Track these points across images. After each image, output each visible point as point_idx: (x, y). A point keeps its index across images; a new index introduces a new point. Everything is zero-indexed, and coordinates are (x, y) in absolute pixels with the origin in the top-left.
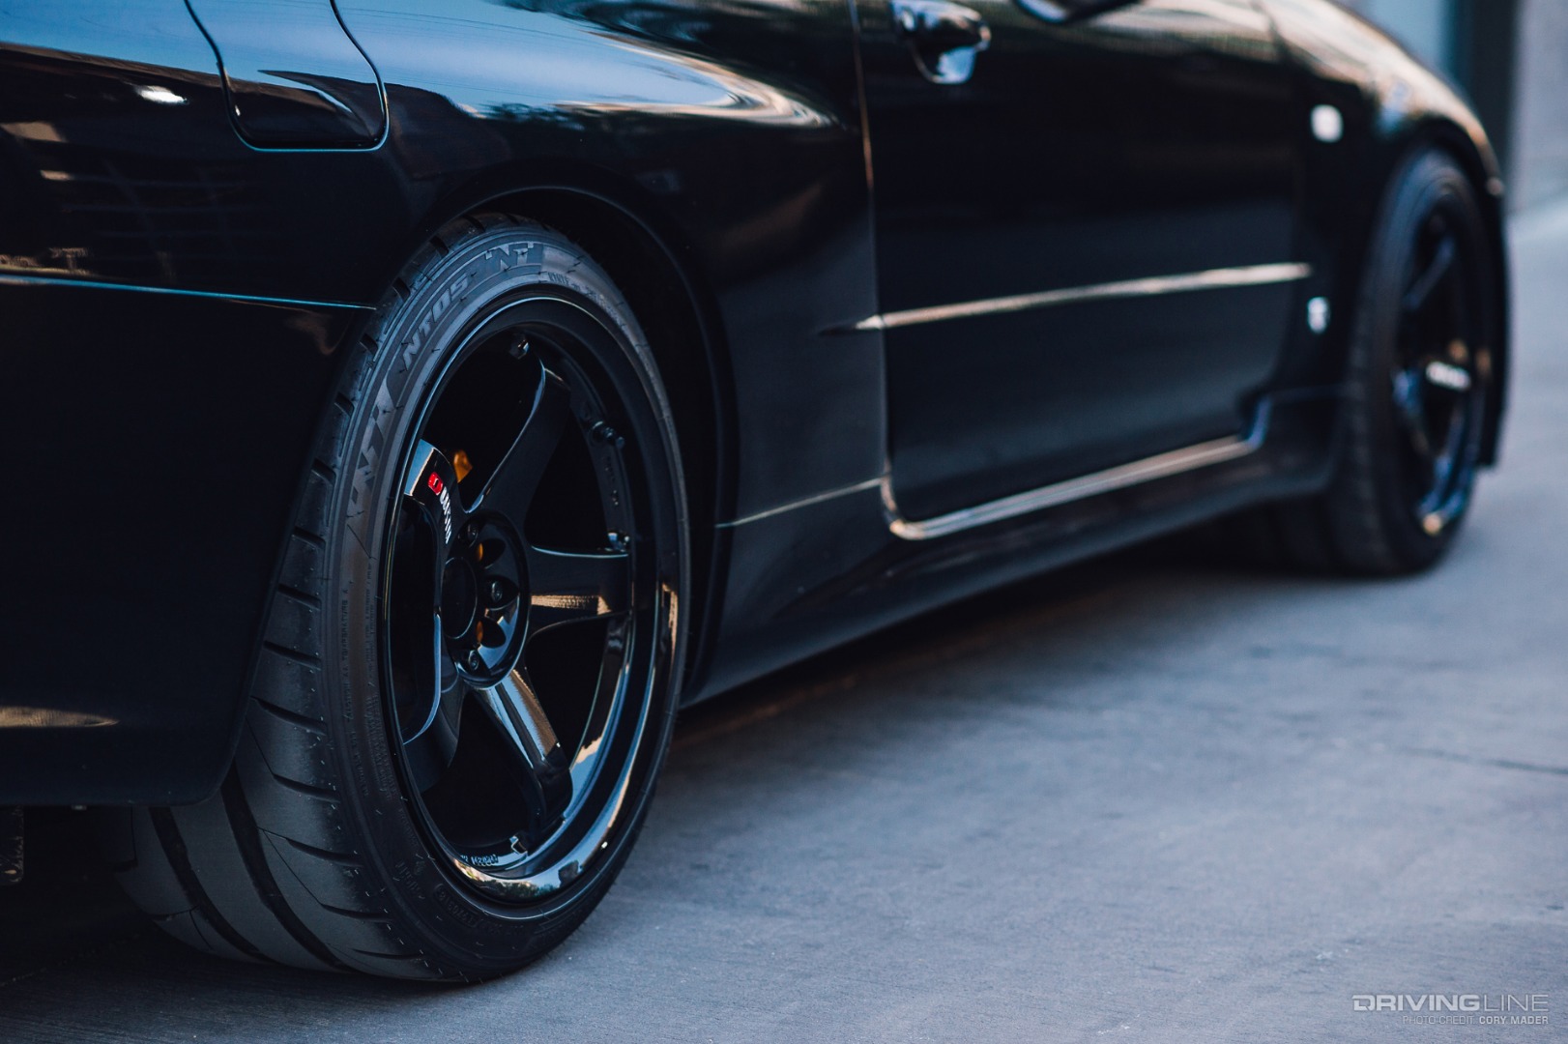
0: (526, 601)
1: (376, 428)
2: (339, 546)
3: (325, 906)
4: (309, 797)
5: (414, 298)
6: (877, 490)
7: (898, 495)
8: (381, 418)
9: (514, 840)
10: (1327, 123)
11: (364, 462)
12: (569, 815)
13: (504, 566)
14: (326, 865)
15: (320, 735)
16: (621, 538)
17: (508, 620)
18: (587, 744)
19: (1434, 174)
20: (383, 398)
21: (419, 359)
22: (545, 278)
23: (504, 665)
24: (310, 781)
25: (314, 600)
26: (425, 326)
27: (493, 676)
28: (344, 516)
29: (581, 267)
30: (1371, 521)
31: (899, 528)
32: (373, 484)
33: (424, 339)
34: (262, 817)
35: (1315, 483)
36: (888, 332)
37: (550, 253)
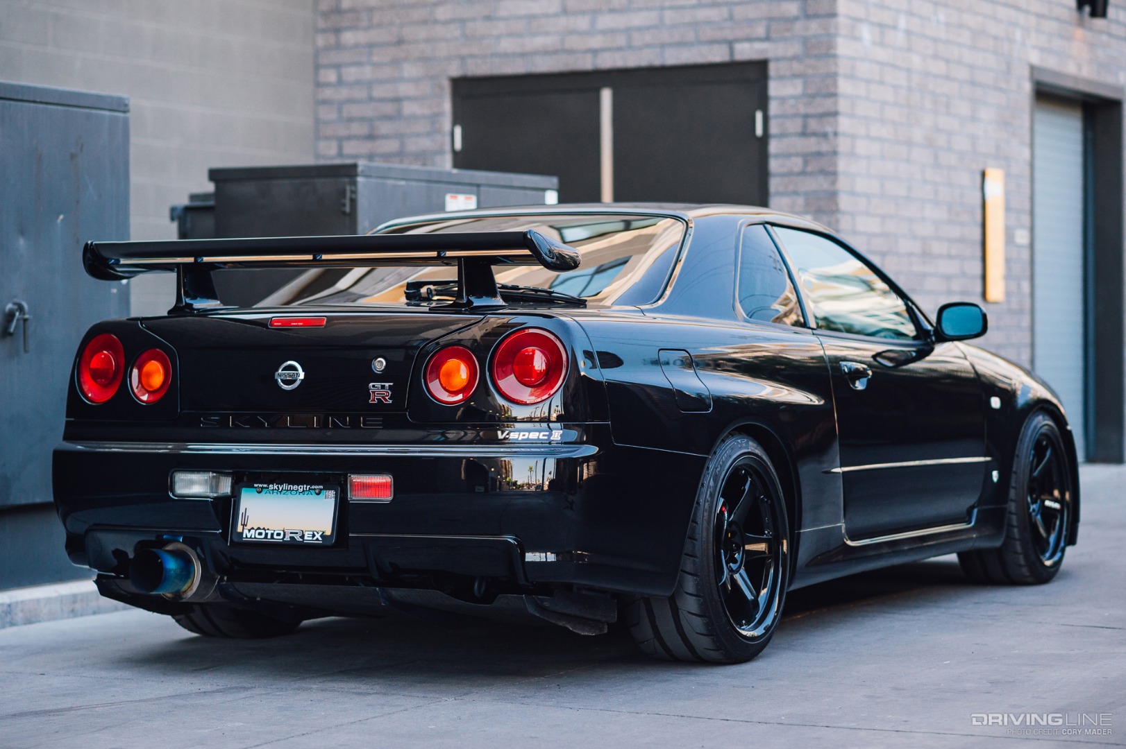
0: (744, 548)
1: (710, 492)
2: (702, 525)
3: (697, 633)
4: (695, 598)
5: (718, 455)
6: (841, 526)
7: (847, 530)
8: (712, 490)
9: (744, 622)
10: (995, 402)
11: (708, 501)
12: (758, 616)
13: (737, 539)
14: (699, 619)
15: (698, 579)
16: (769, 532)
17: (739, 554)
18: (763, 589)
19: (1042, 422)
20: (712, 483)
21: (720, 472)
22: (750, 450)
23: (740, 567)
24: (695, 593)
25: (696, 540)
26: (721, 463)
27: (737, 571)
28: (703, 516)
29: (759, 448)
30: (1022, 561)
31: (849, 543)
32: (711, 507)
33: (721, 466)
34: (679, 605)
35: (998, 544)
36: (844, 473)
37: (750, 443)
